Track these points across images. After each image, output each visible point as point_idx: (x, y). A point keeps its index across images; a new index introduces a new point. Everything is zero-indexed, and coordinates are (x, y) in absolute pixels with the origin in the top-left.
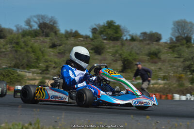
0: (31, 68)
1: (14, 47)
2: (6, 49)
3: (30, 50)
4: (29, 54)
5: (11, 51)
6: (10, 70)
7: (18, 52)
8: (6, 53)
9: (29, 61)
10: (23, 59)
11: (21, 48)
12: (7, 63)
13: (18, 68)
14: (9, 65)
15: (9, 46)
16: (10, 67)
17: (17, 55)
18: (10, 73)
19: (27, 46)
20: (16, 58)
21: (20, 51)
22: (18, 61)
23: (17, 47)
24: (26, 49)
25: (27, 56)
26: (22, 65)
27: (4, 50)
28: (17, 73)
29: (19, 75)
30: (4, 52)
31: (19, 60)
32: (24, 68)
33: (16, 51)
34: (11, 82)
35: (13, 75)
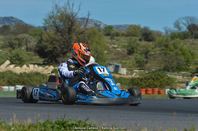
0: (180, 70)
1: (163, 50)
2: (155, 52)
3: (180, 52)
4: (178, 57)
5: (160, 54)
6: (159, 73)
7: (168, 55)
8: (155, 56)
9: (178, 64)
10: (173, 62)
11: (171, 51)
12: (156, 66)
13: (168, 71)
14: (159, 68)
15: (158, 48)
16: (160, 70)
17: (167, 58)
18: (160, 76)
19: (177, 48)
20: (165, 61)
21: (169, 54)
22: (168, 64)
23: (166, 50)
24: (175, 51)
25: (177, 58)
26: (172, 68)
27: (153, 53)
28: (167, 76)
29: (169, 78)
30: (153, 54)
31: (169, 62)
32: (173, 71)
33: (166, 54)
34: (161, 85)
35: (163, 78)
